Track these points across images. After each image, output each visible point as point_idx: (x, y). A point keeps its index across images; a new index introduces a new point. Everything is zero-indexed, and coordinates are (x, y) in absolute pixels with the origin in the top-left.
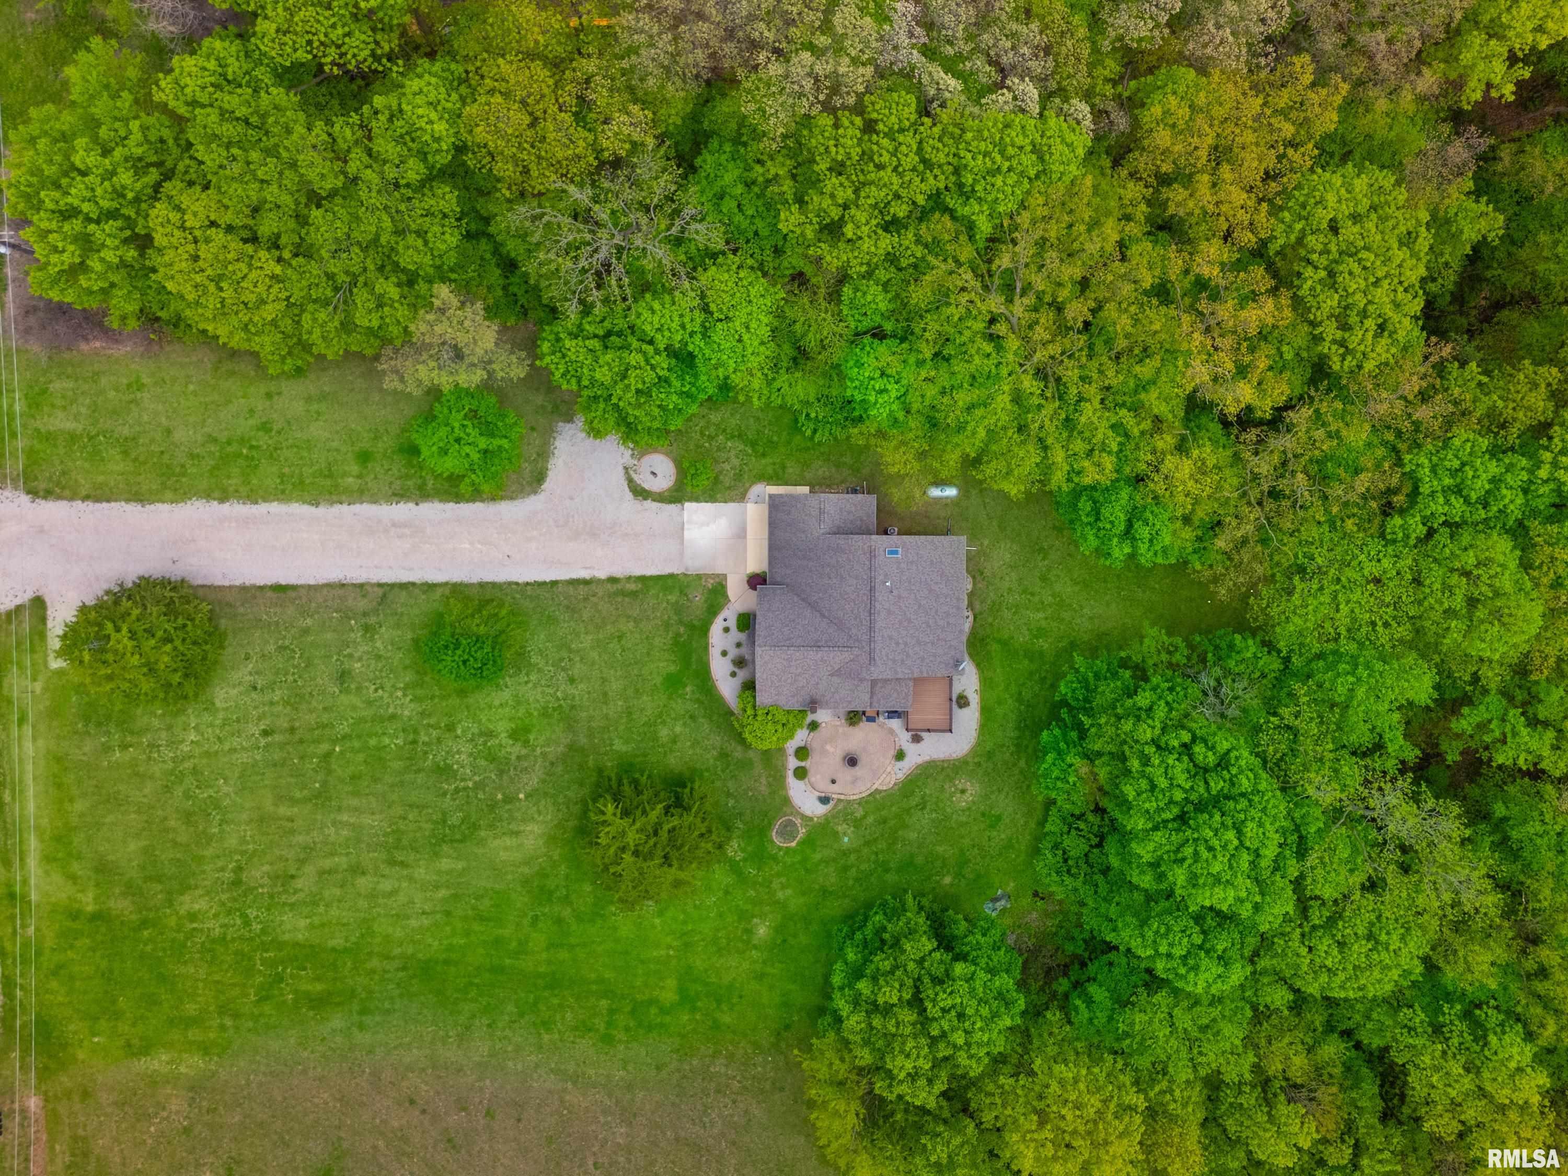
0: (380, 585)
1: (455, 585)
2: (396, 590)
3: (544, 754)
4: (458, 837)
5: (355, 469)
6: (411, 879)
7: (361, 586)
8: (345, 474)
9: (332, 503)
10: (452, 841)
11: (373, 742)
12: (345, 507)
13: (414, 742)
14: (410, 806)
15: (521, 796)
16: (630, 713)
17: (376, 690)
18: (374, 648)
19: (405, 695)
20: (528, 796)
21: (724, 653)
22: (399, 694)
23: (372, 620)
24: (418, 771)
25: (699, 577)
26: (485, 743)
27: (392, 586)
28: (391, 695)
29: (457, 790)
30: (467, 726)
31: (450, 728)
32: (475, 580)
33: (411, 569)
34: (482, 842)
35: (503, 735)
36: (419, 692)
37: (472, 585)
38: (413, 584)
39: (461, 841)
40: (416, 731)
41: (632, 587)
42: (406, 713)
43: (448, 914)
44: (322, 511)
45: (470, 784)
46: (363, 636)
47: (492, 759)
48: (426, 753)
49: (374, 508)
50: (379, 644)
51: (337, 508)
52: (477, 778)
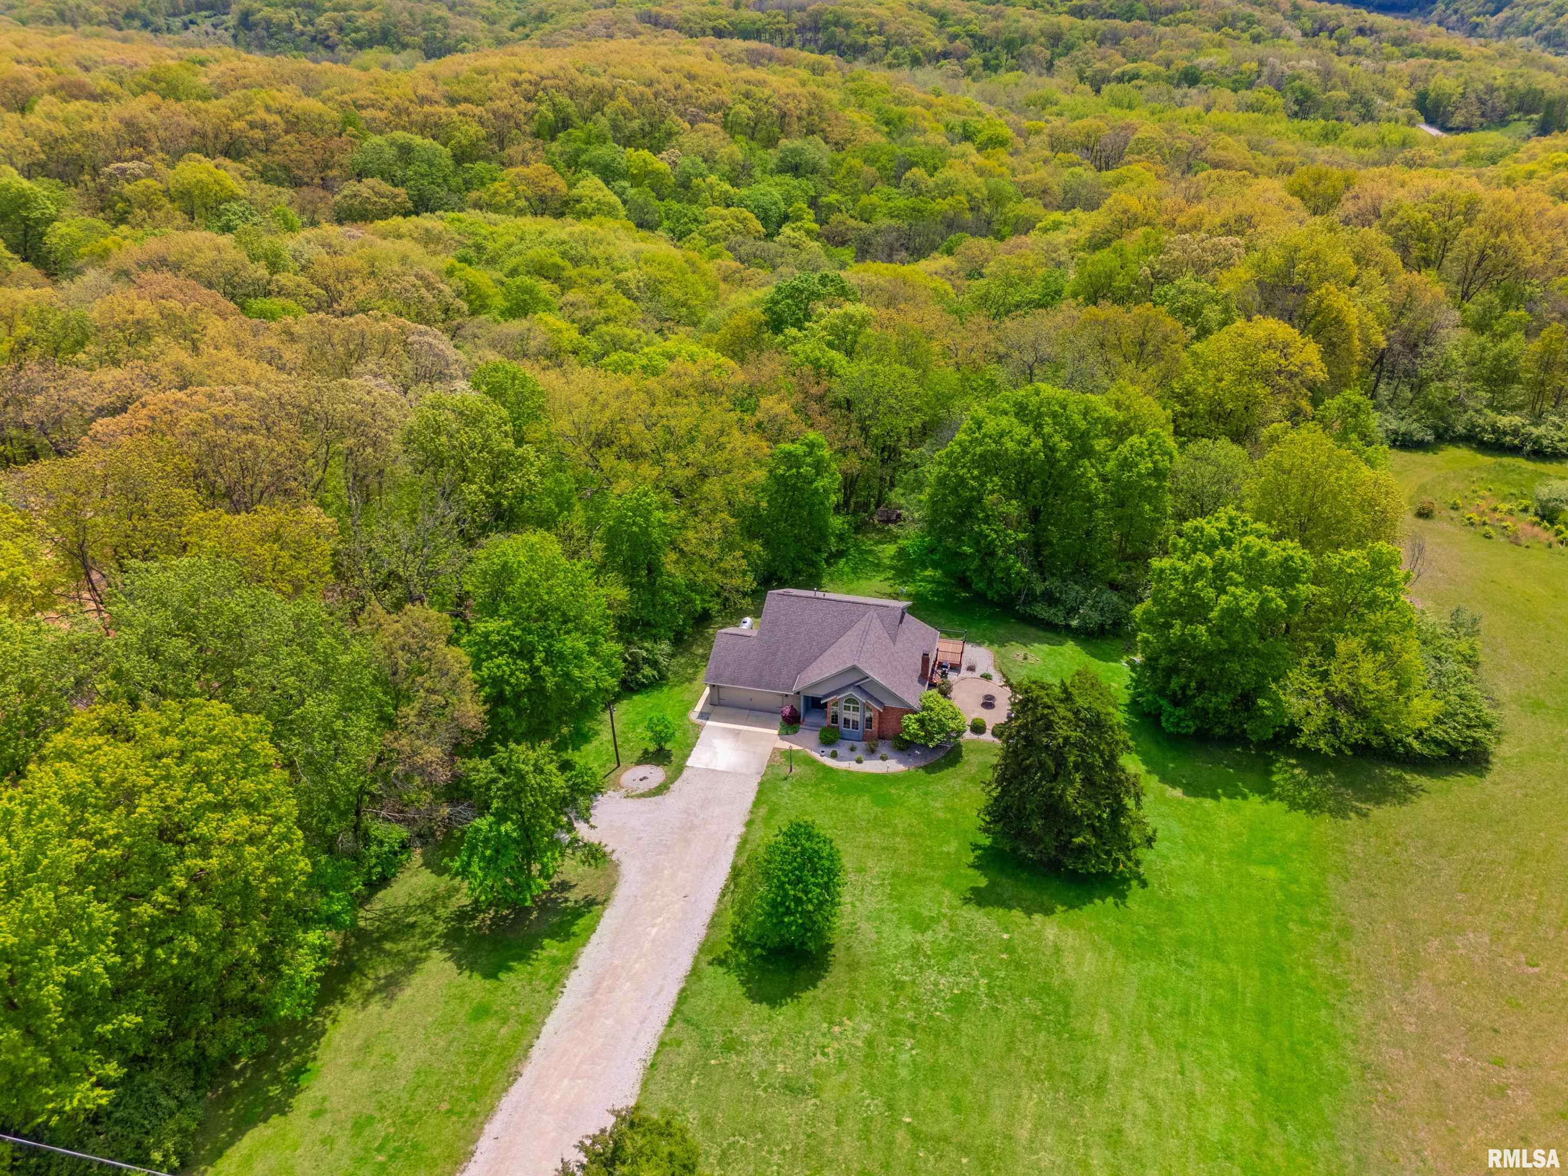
0: (670, 1024)
1: (701, 951)
2: (685, 1008)
3: (951, 907)
4: (1060, 1009)
5: (490, 1024)
6: (1125, 1074)
7: (662, 1044)
8: (493, 1037)
9: (526, 1056)
10: (1066, 1015)
11: (904, 1073)
12: (539, 1044)
13: (912, 1027)
14: (1010, 1050)
15: (1006, 936)
16: (912, 834)
17: (824, 1054)
18: (759, 1044)
19: (841, 1024)
20: (1006, 929)
21: (859, 761)
22: (836, 1029)
23: (718, 1039)
24: (956, 1028)
25: (770, 766)
26: (925, 955)
27: (678, 1010)
28: (837, 1039)
29: (990, 995)
30: (902, 970)
31: (898, 986)
32: (703, 932)
33: (661, 989)
34: (1069, 985)
35: (919, 937)
36: (840, 1007)
37: (707, 935)
38: (683, 990)
39: (1067, 1006)
40: (897, 1022)
41: (763, 811)
42: (867, 1027)
43: (1181, 1046)
44: (529, 1071)
45: (983, 981)
46: (738, 1053)
47: (951, 954)
48: (931, 1017)
49: (556, 1012)
50: (756, 1039)
51: (535, 1053)
52: (976, 973)
